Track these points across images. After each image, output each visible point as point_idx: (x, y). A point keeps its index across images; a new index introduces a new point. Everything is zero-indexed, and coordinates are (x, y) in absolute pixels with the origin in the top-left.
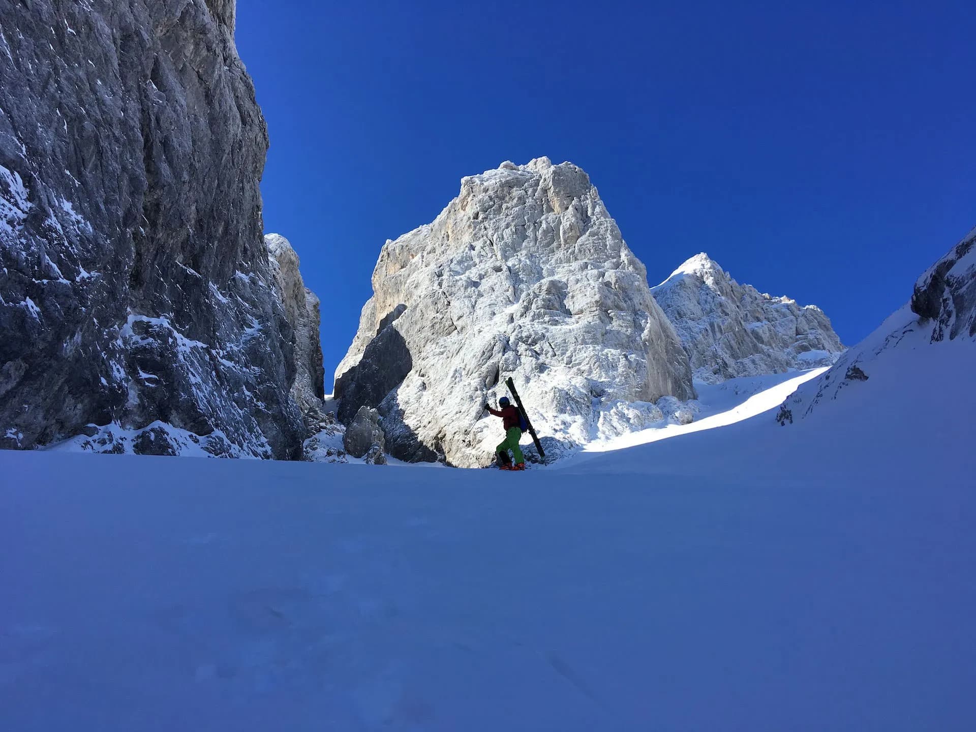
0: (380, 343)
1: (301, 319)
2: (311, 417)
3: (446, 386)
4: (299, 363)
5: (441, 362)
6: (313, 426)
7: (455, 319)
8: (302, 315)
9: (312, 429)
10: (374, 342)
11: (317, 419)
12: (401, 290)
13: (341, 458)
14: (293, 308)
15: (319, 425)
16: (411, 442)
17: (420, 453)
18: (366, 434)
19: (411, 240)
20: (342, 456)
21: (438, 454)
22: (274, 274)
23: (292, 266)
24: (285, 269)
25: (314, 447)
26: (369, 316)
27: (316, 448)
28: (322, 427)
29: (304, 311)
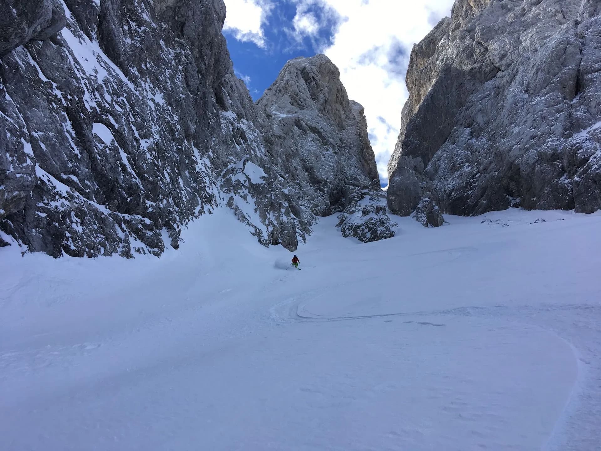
0: (418, 120)
1: (348, 121)
2: (352, 185)
3: (506, 116)
4: (346, 150)
5: (490, 102)
6: (355, 194)
7: (497, 60)
8: (348, 118)
9: (354, 196)
10: (413, 121)
11: (358, 186)
12: (432, 76)
13: (379, 215)
14: (339, 111)
15: (361, 192)
16: (470, 192)
17: (485, 202)
18: (412, 188)
19: (434, 33)
20: (381, 213)
21: (511, 198)
22: (314, 76)
23: (333, 76)
24: (327, 79)
25: (351, 210)
26: (408, 113)
27: (354, 212)
28: (365, 194)
29: (350, 115)
